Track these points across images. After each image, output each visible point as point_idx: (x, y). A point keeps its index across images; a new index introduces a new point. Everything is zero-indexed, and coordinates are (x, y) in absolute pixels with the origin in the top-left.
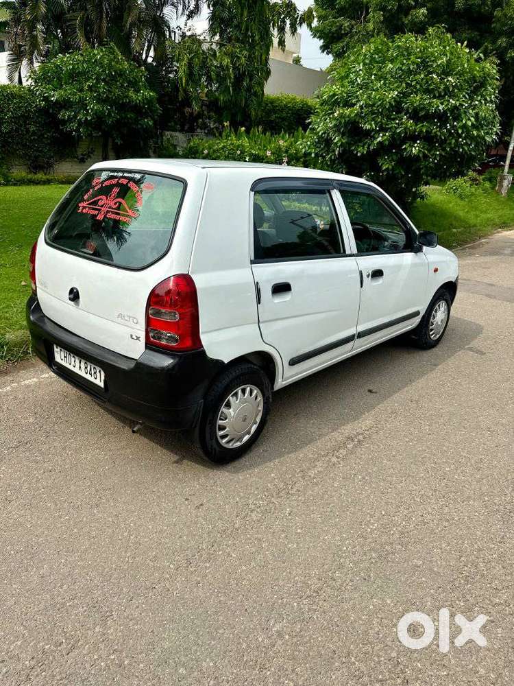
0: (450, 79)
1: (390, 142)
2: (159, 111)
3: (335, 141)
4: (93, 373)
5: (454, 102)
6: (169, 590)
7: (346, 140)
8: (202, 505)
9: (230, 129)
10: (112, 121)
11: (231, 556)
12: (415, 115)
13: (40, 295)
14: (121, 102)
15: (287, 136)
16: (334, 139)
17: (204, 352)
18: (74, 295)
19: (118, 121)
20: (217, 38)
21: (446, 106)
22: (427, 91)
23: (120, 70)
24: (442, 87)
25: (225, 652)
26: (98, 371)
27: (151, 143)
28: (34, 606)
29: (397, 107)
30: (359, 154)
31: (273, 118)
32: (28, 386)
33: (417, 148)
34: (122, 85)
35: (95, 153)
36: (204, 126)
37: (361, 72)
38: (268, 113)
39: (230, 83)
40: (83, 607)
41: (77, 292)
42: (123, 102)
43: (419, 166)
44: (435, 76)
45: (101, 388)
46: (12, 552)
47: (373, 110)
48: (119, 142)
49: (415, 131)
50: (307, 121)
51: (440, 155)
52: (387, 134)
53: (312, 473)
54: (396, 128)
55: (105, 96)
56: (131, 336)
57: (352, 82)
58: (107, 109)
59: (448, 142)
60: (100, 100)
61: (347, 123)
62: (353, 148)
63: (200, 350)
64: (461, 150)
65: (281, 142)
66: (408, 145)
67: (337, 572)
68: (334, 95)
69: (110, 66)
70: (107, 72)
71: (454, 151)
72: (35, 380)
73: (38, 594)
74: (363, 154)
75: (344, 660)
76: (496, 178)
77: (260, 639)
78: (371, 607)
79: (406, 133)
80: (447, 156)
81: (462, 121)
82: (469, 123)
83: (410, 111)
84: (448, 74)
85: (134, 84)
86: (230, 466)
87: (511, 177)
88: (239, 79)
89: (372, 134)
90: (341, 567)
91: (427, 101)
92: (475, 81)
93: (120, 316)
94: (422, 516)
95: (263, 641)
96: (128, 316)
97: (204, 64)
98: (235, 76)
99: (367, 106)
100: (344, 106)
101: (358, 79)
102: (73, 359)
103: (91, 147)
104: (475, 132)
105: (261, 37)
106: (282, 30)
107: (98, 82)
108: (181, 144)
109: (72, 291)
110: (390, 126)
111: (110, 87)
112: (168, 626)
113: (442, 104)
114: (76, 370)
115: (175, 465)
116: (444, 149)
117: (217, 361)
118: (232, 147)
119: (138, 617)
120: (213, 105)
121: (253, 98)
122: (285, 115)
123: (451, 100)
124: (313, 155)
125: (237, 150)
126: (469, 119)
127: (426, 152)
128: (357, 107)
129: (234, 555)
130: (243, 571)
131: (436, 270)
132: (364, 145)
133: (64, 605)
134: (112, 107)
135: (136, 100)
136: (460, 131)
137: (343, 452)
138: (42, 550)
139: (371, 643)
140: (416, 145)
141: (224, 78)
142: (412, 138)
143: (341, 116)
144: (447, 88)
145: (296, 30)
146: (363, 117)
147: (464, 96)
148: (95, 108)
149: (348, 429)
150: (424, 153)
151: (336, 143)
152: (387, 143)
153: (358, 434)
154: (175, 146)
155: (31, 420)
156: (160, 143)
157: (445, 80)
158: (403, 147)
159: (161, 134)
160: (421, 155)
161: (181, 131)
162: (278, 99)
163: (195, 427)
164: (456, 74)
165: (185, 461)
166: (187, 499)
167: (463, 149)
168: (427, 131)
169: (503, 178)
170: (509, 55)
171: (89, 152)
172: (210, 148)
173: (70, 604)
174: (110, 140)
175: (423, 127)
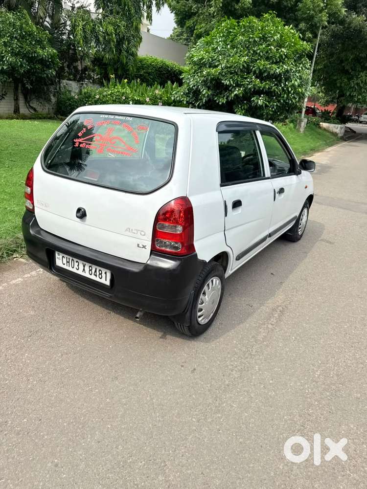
0: (283, 50)
1: (243, 95)
2: (59, 64)
3: (204, 93)
4: (98, 274)
5: (286, 67)
6: (200, 439)
7: (211, 92)
8: (195, 369)
9: (116, 81)
10: (24, 71)
11: (233, 407)
12: (260, 75)
13: (38, 212)
14: (30, 56)
15: (159, 87)
16: (203, 91)
17: (196, 255)
18: (81, 214)
19: (29, 71)
20: (101, 11)
21: (281, 70)
22: (267, 59)
23: (29, 32)
24: (278, 55)
25: (261, 481)
26: (103, 273)
27: (52, 88)
28: (102, 466)
29: (247, 70)
30: (220, 103)
31: (142, 72)
32: (16, 285)
33: (262, 101)
34: (31, 43)
35: (8, 95)
36: (90, 77)
37: (220, 43)
38: (138, 69)
39: (113, 45)
40: (141, 462)
41: (85, 211)
42: (32, 56)
43: (263, 113)
44: (273, 48)
45: (107, 286)
46: (65, 424)
47: (230, 71)
48: (29, 86)
49: (261, 87)
50: (181, 77)
51: (277, 105)
52: (241, 89)
53: (260, 337)
54: (248, 85)
55: (18, 50)
56: (138, 245)
57: (214, 50)
58: (20, 61)
59: (282, 96)
60: (15, 54)
61: (212, 79)
62: (216, 99)
63: (193, 254)
64: (290, 102)
65: (157, 92)
66: (255, 98)
67: (310, 410)
68: (202, 59)
69: (21, 28)
70: (19, 32)
71: (286, 103)
72: (20, 279)
73: (102, 457)
74: (223, 103)
75: (342, 473)
76: (296, 121)
77: (281, 467)
78: (343, 432)
79: (254, 88)
80: (281, 106)
81: (291, 81)
82: (296, 84)
83: (257, 72)
84: (281, 47)
85: (39, 42)
86: (202, 337)
87: (306, 120)
88: (120, 42)
89: (230, 89)
90: (310, 405)
91: (269, 66)
92: (297, 53)
93: (128, 229)
94: (344, 362)
95: (283, 468)
96: (135, 230)
97: (93, 30)
98: (117, 41)
99: (226, 67)
100: (210, 67)
101: (218, 47)
102: (76, 264)
103: (4, 90)
104: (300, 90)
105: (136, 11)
106: (149, 7)
107: (11, 39)
108: (74, 90)
109: (79, 210)
110: (244, 83)
111: (21, 44)
112: (212, 467)
113: (279, 68)
114: (80, 272)
115: (161, 339)
116: (279, 101)
117: (203, 260)
118: (118, 93)
119: (186, 463)
120: (98, 61)
121: (131, 57)
122: (150, 71)
123: (284, 66)
124: (185, 102)
125: (123, 96)
126: (296, 81)
127: (267, 103)
128: (219, 67)
129: (235, 406)
130: (246, 417)
131: (306, 187)
132: (224, 96)
133: (125, 462)
134: (23, 60)
135: (42, 55)
136: (290, 90)
137: (273, 320)
138: (89, 420)
139: (355, 459)
140: (261, 98)
141: (109, 42)
142: (258, 92)
143: (208, 74)
144: (281, 56)
145: (160, 8)
146: (223, 76)
147: (292, 64)
148: (11, 60)
149: (270, 303)
150: (266, 104)
151: (204, 95)
152: (241, 95)
153: (278, 306)
154: (70, 91)
155: (32, 313)
156: (58, 89)
157: (280, 51)
158: (252, 100)
159: (59, 82)
160: (264, 106)
161: (74, 80)
162: (145, 59)
163: (187, 311)
164: (287, 47)
165: (168, 336)
166: (182, 366)
167: (292, 101)
168: (269, 88)
169: (301, 121)
170: (307, 36)
171: (3, 95)
172: (100, 94)
173: (131, 460)
174: (20, 85)
175: (265, 85)
